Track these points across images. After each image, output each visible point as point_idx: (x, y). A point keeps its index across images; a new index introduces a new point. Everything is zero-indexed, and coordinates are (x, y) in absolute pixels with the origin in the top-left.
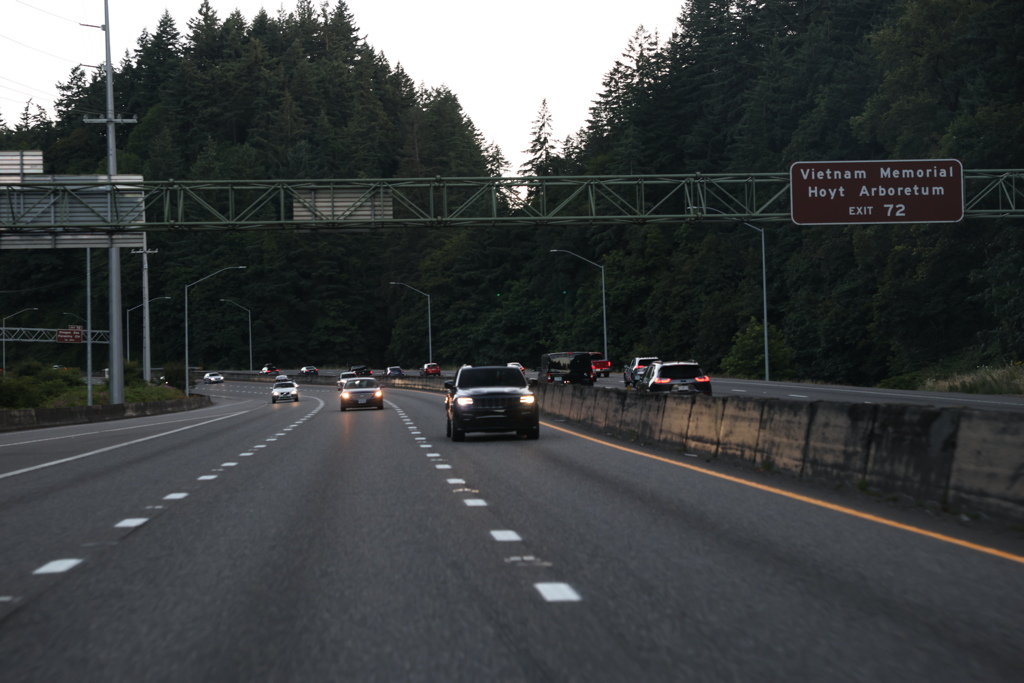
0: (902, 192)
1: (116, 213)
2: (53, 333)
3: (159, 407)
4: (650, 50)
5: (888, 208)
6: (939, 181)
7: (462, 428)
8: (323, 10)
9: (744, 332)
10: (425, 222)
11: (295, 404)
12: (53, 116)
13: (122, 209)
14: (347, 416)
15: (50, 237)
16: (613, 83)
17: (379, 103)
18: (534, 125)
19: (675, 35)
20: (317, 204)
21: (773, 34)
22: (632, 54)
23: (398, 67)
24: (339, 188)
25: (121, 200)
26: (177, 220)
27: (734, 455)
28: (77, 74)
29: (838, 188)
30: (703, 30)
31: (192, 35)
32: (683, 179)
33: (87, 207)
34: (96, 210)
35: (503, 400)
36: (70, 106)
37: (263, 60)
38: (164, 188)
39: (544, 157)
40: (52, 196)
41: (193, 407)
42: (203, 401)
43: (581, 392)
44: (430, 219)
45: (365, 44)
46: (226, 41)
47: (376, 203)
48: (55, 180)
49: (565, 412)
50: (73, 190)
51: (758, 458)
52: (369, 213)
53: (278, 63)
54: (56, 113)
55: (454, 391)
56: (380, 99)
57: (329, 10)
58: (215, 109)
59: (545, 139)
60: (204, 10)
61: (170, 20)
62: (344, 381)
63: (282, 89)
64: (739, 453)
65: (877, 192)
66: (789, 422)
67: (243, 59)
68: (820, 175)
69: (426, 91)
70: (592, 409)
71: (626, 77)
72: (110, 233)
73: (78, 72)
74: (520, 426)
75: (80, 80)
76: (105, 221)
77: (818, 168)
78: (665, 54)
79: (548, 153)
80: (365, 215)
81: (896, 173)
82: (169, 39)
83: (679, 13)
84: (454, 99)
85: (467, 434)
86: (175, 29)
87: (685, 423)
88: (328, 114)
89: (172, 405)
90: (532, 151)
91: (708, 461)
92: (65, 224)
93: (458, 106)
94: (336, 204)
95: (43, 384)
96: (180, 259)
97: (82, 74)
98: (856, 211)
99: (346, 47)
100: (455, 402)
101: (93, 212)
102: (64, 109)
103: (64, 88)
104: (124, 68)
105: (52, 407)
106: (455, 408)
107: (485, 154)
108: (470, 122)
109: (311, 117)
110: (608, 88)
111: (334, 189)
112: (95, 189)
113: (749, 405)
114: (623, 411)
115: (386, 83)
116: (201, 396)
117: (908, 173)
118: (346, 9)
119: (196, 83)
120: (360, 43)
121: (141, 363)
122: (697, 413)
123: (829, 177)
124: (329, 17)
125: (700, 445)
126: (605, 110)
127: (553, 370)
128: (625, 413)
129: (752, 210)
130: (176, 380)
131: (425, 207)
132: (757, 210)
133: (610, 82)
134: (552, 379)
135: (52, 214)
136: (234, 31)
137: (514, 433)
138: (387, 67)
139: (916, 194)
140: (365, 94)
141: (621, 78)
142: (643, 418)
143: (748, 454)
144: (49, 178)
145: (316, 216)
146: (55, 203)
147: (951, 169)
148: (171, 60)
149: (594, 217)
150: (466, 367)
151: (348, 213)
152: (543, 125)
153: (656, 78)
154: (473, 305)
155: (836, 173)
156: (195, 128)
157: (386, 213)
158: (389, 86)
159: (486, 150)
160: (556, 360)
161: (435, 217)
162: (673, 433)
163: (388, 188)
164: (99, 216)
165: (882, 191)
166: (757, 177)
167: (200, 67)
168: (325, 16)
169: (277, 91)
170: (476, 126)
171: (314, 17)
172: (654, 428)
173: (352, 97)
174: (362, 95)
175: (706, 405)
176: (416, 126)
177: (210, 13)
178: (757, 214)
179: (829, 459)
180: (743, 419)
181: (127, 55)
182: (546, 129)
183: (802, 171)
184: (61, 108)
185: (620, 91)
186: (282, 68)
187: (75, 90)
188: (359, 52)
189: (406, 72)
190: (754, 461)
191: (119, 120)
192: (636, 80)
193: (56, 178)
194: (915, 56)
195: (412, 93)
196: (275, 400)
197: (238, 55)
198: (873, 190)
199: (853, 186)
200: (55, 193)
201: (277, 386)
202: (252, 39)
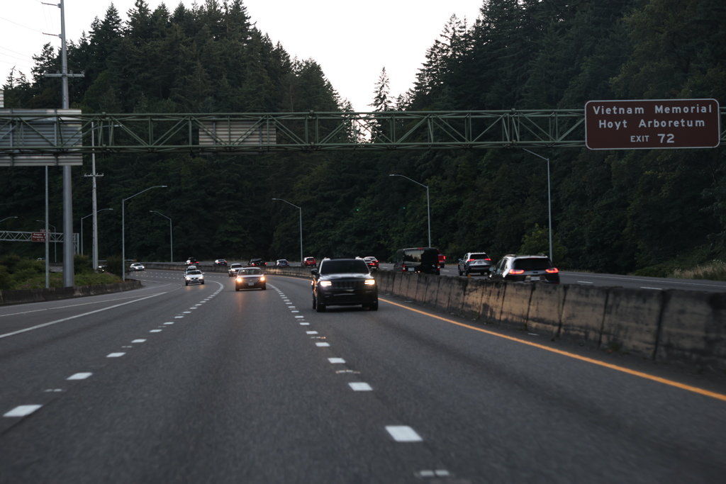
0: (672, 124)
1: (61, 139)
2: (29, 235)
3: (101, 289)
4: (461, 32)
5: (661, 137)
6: (701, 116)
7: (324, 303)
8: (225, 4)
9: (530, 235)
10: (300, 147)
11: (202, 287)
12: (30, 79)
13: (66, 136)
14: (240, 295)
15: (9, 158)
16: (433, 56)
17: (265, 70)
18: (376, 86)
19: (478, 21)
20: (218, 133)
21: (550, 20)
22: (447, 34)
23: (278, 45)
24: (234, 120)
25: (65, 129)
26: (108, 144)
27: (577, 336)
28: (48, 49)
29: (623, 121)
30: (499, 18)
31: (130, 21)
32: (502, 113)
33: (38, 134)
34: (45, 136)
35: (353, 282)
36: (43, 72)
37: (181, 39)
38: (98, 119)
39: (383, 109)
40: (11, 126)
41: (127, 289)
42: (136, 284)
43: (426, 279)
44: (305, 144)
45: (255, 28)
46: (155, 25)
47: (263, 132)
48: (13, 113)
49: (412, 295)
50: (27, 121)
51: (604, 339)
52: (258, 139)
53: (192, 41)
54: (33, 77)
55: (318, 277)
56: (266, 68)
57: (229, 3)
58: (147, 74)
59: (385, 96)
60: (139, 3)
61: (115, 10)
62: (233, 270)
63: (195, 60)
64: (582, 334)
65: (652, 124)
66: (637, 308)
67: (167, 38)
68: (608, 111)
69: (298, 62)
70: (436, 293)
71: (443, 51)
72: (56, 154)
73: (49, 48)
74: (364, 301)
75: (50, 53)
76: (52, 145)
77: (607, 106)
78: (471, 35)
79: (386, 106)
80: (255, 141)
81: (667, 110)
82: (114, 24)
83: (481, 5)
84: (319, 68)
85: (327, 307)
86: (118, 17)
87: (526, 306)
88: (228, 78)
89: (111, 288)
90: (375, 105)
91: (553, 340)
92: (20, 147)
93: (322, 73)
94: (232, 133)
95: (20, 272)
96: (121, 182)
97: (52, 49)
98: (636, 139)
99: (241, 31)
100: (319, 284)
101: (43, 138)
102: (39, 74)
103: (38, 59)
104: (81, 45)
105: (20, 289)
106: (319, 288)
107: (341, 108)
108: (329, 85)
109: (216, 80)
110: (430, 60)
111: (231, 120)
112: (44, 120)
113: (592, 292)
114: (464, 295)
115: (270, 56)
116: (135, 280)
117: (676, 109)
118: (241, 3)
119: (133, 55)
120: (251, 27)
121: (91, 257)
122: (537, 298)
123: (615, 113)
124: (229, 8)
125: (541, 325)
126: (427, 75)
127: (406, 262)
128: (467, 296)
129: (554, 137)
130: (115, 268)
131: (301, 134)
132: (559, 137)
133: (431, 55)
134: (407, 270)
135: (11, 140)
136: (160, 19)
137: (360, 306)
138: (271, 44)
139: (683, 125)
140: (255, 64)
141: (439, 52)
142: (484, 301)
143: (592, 335)
144: (8, 112)
145: (217, 142)
146: (13, 131)
147: (710, 106)
148: (116, 39)
149: (432, 143)
150: (326, 259)
151: (241, 140)
152: (383, 86)
153: (464, 52)
154: (332, 215)
155: (620, 109)
156: (132, 88)
157: (271, 139)
158: (272, 58)
159: (342, 105)
160: (409, 254)
161: (309, 142)
162: (514, 315)
163: (273, 120)
164: (47, 141)
165: (656, 124)
166: (559, 113)
167: (136, 44)
168: (226, 8)
169: (191, 61)
170: (334, 88)
171: (218, 8)
172: (494, 309)
173: (245, 66)
174: (252, 65)
175: (546, 292)
176: (291, 87)
177: (143, 6)
178: (559, 141)
179: (687, 344)
180: (586, 304)
181: (84, 35)
182: (385, 89)
183: (594, 107)
184: (36, 73)
185: (438, 62)
186: (195, 45)
187: (46, 61)
188: (250, 34)
189: (284, 48)
190: (600, 342)
191: (71, 75)
192: (450, 53)
193: (14, 111)
194: (657, 33)
195: (288, 64)
196: (187, 283)
197: (163, 36)
198: (650, 122)
199: (634, 119)
200: (13, 123)
201: (189, 274)
202: (174, 24)
